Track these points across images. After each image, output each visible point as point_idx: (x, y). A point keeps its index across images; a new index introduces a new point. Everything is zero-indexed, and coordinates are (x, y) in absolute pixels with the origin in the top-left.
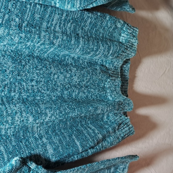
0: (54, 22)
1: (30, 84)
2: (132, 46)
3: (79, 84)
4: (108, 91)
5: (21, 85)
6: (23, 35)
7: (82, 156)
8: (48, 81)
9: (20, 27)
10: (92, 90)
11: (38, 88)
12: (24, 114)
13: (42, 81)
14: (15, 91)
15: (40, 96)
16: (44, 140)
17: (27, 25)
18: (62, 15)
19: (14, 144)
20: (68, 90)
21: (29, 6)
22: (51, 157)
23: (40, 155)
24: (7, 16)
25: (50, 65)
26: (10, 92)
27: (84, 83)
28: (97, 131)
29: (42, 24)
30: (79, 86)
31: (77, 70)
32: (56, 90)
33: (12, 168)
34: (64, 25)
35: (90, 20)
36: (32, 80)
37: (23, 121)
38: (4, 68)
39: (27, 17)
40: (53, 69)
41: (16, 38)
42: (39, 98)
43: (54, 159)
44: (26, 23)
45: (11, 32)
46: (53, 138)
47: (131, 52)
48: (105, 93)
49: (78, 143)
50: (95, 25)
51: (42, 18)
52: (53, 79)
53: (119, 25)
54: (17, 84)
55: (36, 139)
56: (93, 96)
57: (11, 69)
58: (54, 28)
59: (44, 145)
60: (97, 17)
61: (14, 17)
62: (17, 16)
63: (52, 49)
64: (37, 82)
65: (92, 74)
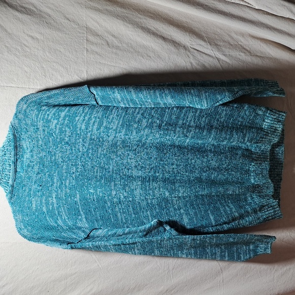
0: (189, 119)
1: (171, 167)
2: (275, 132)
3: (218, 168)
4: (252, 174)
5: (164, 168)
6: (162, 132)
7: (216, 229)
8: (187, 165)
9: (160, 126)
10: (233, 173)
11: (177, 170)
12: (161, 190)
13: (181, 165)
14: (159, 173)
15: (180, 177)
16: (182, 211)
17: (166, 124)
18: (196, 113)
19: (157, 211)
20: (206, 172)
21: (167, 110)
22: (186, 224)
23: (176, 222)
24: (150, 120)
25: (188, 152)
26: (155, 173)
27: (224, 166)
28: (234, 210)
29: (178, 122)
30: (218, 169)
31: (214, 155)
32: (194, 172)
33: (151, 226)
34: (199, 120)
35: (224, 112)
36: (173, 164)
37: (161, 194)
38: (150, 156)
39: (166, 118)
40: (189, 156)
41: (157, 135)
42: (179, 178)
43: (188, 227)
44: (165, 122)
45: (153, 131)
46: (190, 210)
47: (273, 137)
48: (249, 176)
49: (212, 218)
50: (231, 116)
51: (178, 118)
52: (191, 163)
53: (260, 113)
54: (161, 167)
55: (175, 209)
56: (234, 179)
57: (155, 156)
58: (189, 123)
59: (181, 215)
60: (233, 109)
61: (156, 120)
62: (158, 119)
63: (188, 140)
64: (177, 165)
65: (231, 159)
